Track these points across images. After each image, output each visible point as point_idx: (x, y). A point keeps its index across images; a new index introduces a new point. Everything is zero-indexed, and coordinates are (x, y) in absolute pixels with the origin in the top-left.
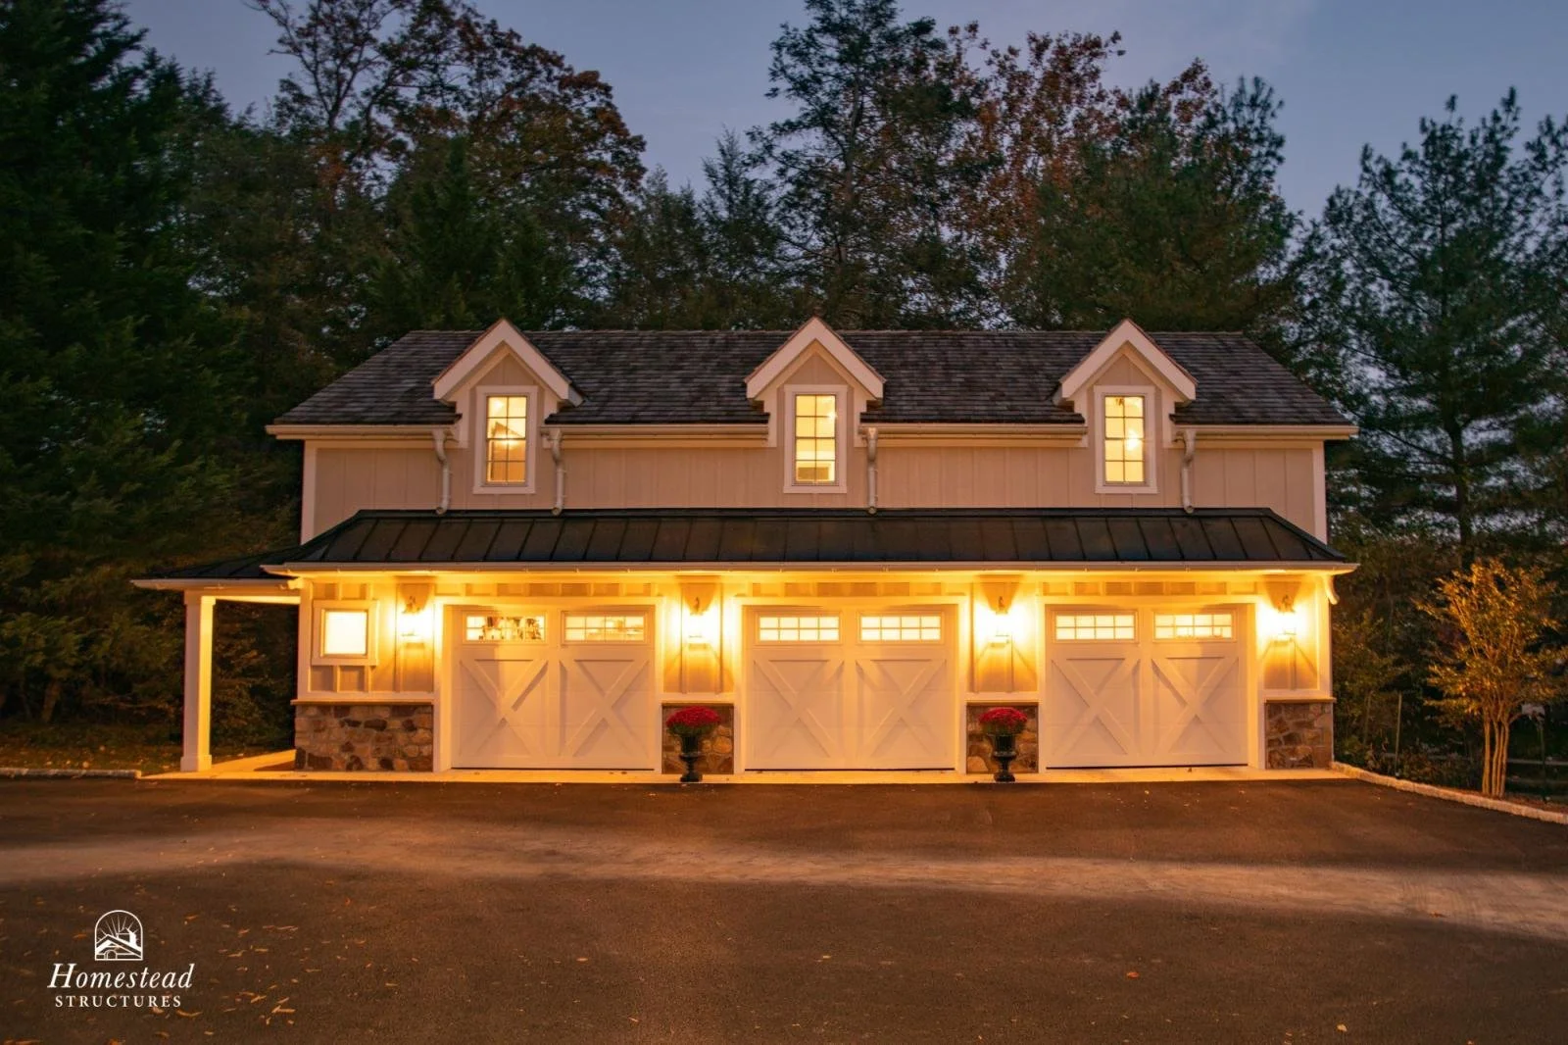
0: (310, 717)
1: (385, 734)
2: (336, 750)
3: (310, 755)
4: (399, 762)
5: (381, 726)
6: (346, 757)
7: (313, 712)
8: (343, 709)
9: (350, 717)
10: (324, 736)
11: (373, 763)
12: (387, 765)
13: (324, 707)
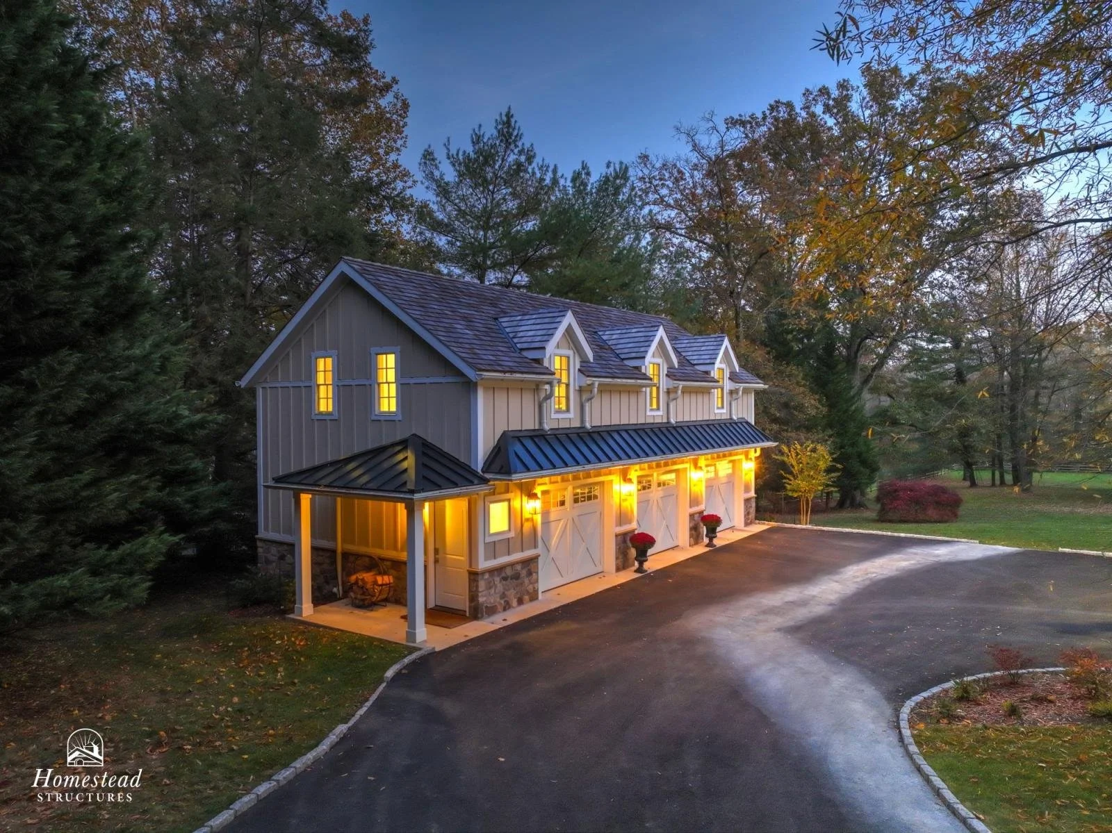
0: (486, 580)
1: (519, 581)
2: (498, 600)
3: (487, 607)
4: (526, 598)
5: (517, 577)
6: (502, 602)
7: (487, 576)
8: (500, 569)
9: (503, 575)
10: (492, 591)
11: (514, 603)
12: (520, 602)
13: (492, 571)
